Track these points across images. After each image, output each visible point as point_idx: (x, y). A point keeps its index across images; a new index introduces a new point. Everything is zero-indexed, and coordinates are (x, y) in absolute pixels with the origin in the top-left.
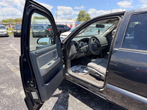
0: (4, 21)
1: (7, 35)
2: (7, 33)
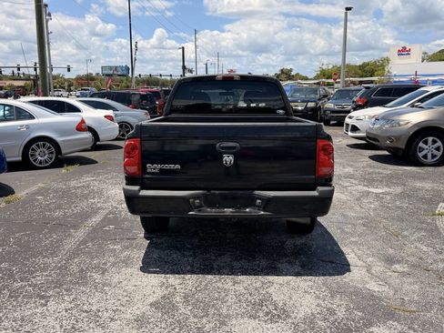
0: (322, 73)
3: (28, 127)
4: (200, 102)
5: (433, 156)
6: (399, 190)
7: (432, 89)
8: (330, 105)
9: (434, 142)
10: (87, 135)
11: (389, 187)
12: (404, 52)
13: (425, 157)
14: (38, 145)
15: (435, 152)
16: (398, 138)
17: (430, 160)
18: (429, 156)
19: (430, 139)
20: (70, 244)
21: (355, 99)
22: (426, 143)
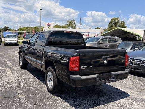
0: (21, 29)
1: (17, 43)
2: (18, 42)
12: (48, 24)
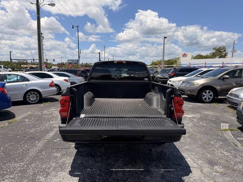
3: (26, 85)
4: (106, 74)
5: (209, 99)
6: (199, 116)
7: (205, 69)
8: (159, 76)
9: (209, 92)
10: (54, 88)
11: (194, 114)
12: (184, 55)
13: (205, 99)
14: (31, 93)
15: (210, 97)
16: (193, 91)
17: (207, 100)
18: (207, 98)
19: (208, 91)
20: (33, 152)
21: (170, 73)
22: (206, 93)
